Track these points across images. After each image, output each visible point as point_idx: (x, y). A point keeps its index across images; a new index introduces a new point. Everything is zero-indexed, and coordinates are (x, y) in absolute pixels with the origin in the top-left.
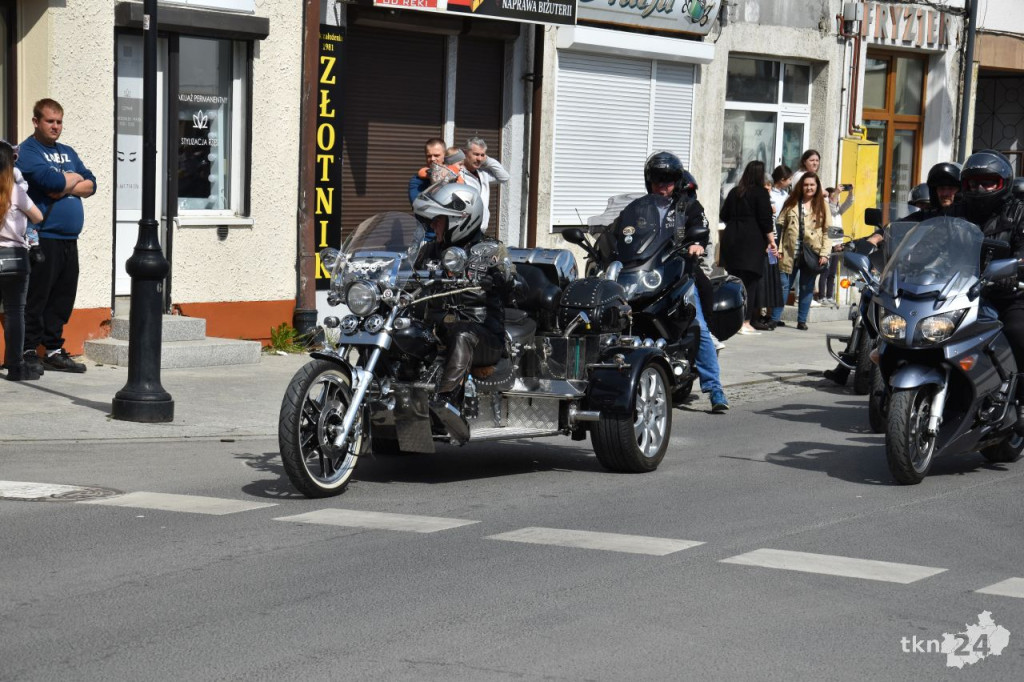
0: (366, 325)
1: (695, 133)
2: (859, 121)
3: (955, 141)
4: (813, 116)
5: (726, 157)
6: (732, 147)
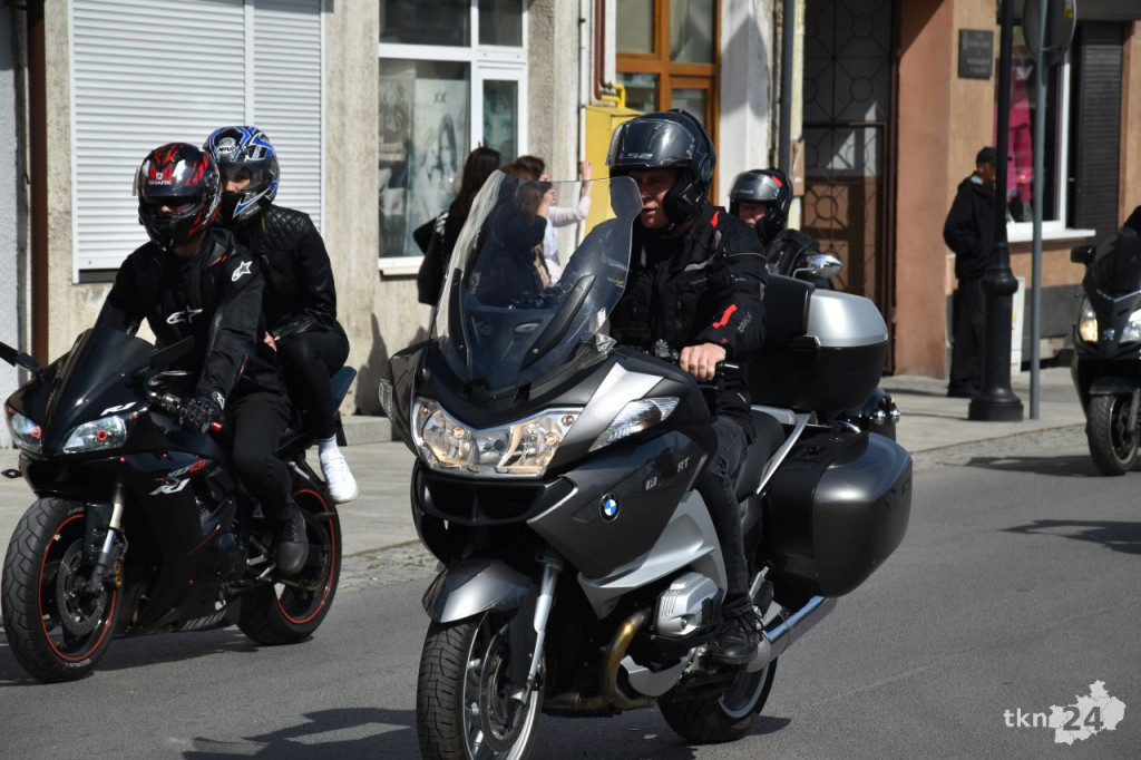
1: (330, 100)
2: (610, 75)
3: (774, 107)
4: (532, 68)
5: (386, 141)
6: (396, 124)
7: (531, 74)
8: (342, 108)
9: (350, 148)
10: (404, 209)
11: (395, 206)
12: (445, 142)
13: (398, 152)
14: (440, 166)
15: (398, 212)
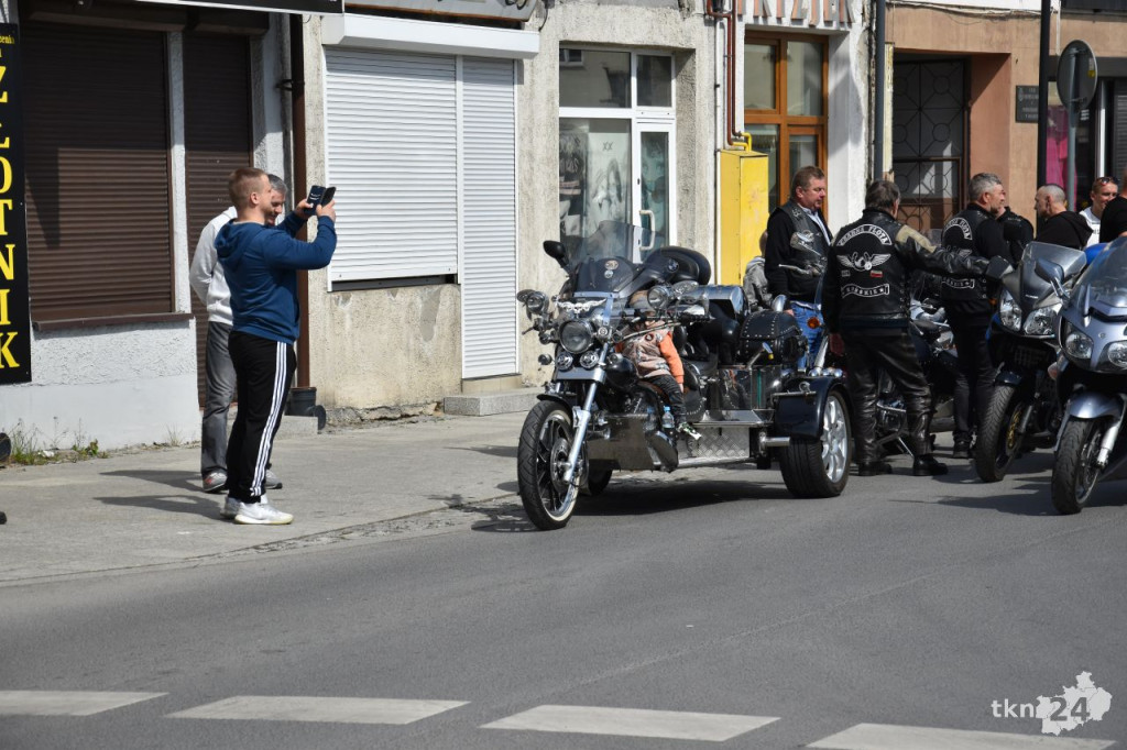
0: (582, 360)
1: (521, 150)
2: (740, 126)
3: (869, 147)
4: (680, 122)
5: (566, 180)
6: (573, 167)
7: (678, 127)
8: (531, 156)
9: (538, 186)
10: (581, 230)
11: (574, 228)
12: (612, 180)
13: (576, 188)
14: (608, 199)
15: (576, 233)
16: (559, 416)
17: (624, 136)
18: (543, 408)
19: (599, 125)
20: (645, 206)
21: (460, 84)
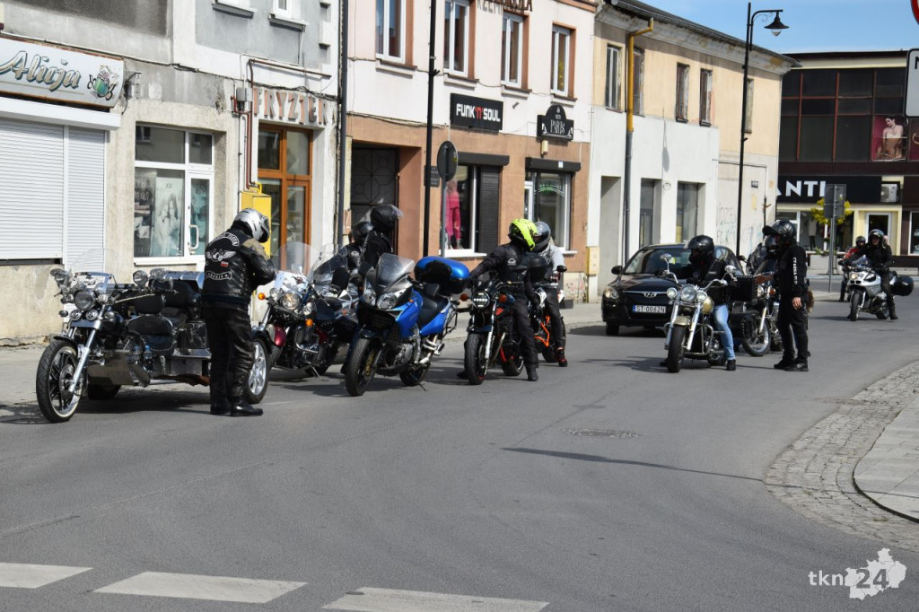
0: (87, 315)
1: (108, 185)
2: (255, 178)
3: (336, 195)
4: (216, 174)
5: (140, 204)
6: (145, 198)
7: (215, 177)
8: (115, 189)
9: (119, 207)
10: (150, 235)
11: (145, 234)
12: (171, 205)
13: (147, 209)
14: (169, 216)
15: (147, 236)
16: (69, 350)
17: (180, 180)
18: (56, 345)
19: (162, 173)
20: (193, 222)
21: (67, 140)
